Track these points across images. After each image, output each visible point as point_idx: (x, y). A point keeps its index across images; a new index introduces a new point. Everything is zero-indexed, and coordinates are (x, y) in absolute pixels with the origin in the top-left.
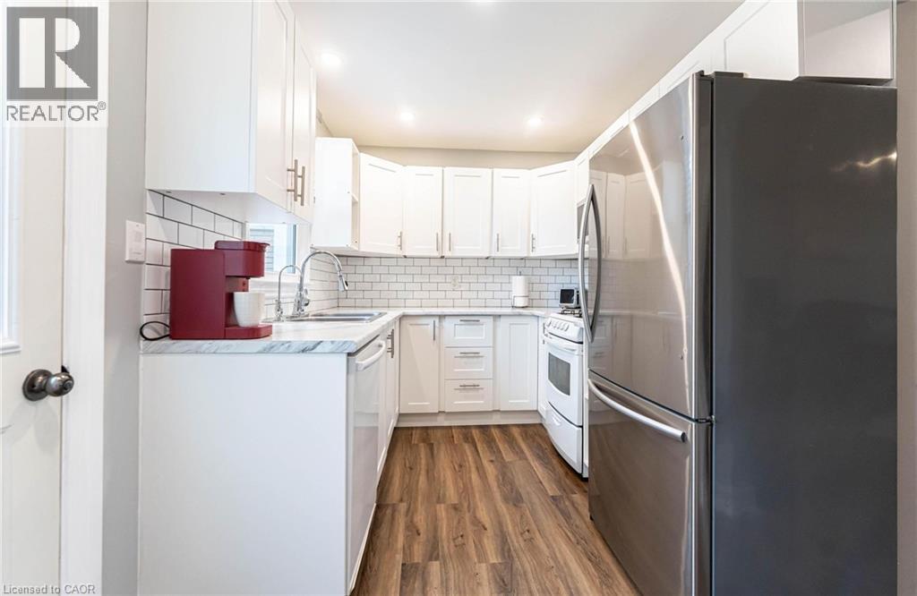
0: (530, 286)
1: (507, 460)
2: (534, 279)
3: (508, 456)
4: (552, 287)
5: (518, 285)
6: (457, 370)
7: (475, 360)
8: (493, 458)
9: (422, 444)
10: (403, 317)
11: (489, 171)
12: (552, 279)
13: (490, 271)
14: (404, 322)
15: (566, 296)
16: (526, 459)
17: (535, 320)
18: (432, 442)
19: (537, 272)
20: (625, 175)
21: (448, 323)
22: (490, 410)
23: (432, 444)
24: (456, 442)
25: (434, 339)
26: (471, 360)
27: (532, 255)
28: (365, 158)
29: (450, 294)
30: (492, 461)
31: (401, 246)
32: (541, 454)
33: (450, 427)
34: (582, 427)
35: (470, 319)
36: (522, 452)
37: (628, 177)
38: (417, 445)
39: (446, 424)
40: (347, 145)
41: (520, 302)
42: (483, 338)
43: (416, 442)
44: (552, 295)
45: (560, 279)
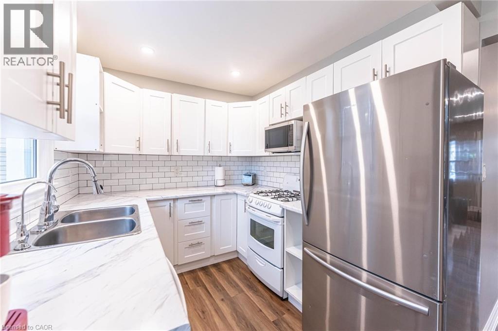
0: (226, 173)
1: (232, 296)
2: (227, 168)
3: (232, 292)
5: (219, 173)
6: (186, 235)
7: (199, 226)
8: (223, 297)
11: (203, 100)
13: (200, 163)
16: (243, 291)
19: (228, 164)
21: (179, 204)
22: (209, 256)
24: (191, 288)
25: (170, 216)
26: (196, 226)
27: (229, 155)
28: (108, 77)
29: (173, 180)
30: (222, 300)
31: (139, 147)
32: (250, 284)
33: (182, 274)
34: (283, 269)
35: (195, 199)
36: (238, 286)
42: (204, 210)
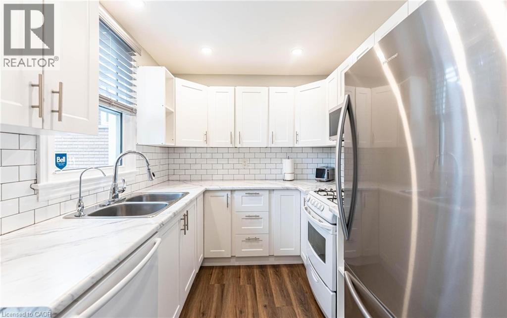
0: (295, 166)
1: (277, 306)
2: (298, 161)
3: (279, 302)
4: (310, 166)
5: (287, 166)
6: (242, 228)
7: (255, 221)
8: (267, 304)
9: (216, 285)
10: (206, 192)
11: (266, 88)
12: (310, 161)
13: (268, 155)
14: (207, 195)
15: (320, 173)
16: (291, 304)
17: (298, 192)
18: (224, 283)
19: (300, 155)
20: (370, 88)
21: (237, 195)
22: (268, 255)
23: (224, 285)
25: (228, 206)
26: (253, 220)
27: (296, 145)
28: (179, 81)
29: (242, 171)
30: (265, 306)
31: (206, 141)
32: (303, 300)
33: (239, 267)
34: (336, 292)
35: (253, 193)
36: (289, 296)
37: (373, 89)
38: (214, 285)
39: (237, 264)
40: (162, 72)
41: (288, 177)
42: (262, 205)
43: (213, 283)
44: (310, 171)
45: (315, 161)
